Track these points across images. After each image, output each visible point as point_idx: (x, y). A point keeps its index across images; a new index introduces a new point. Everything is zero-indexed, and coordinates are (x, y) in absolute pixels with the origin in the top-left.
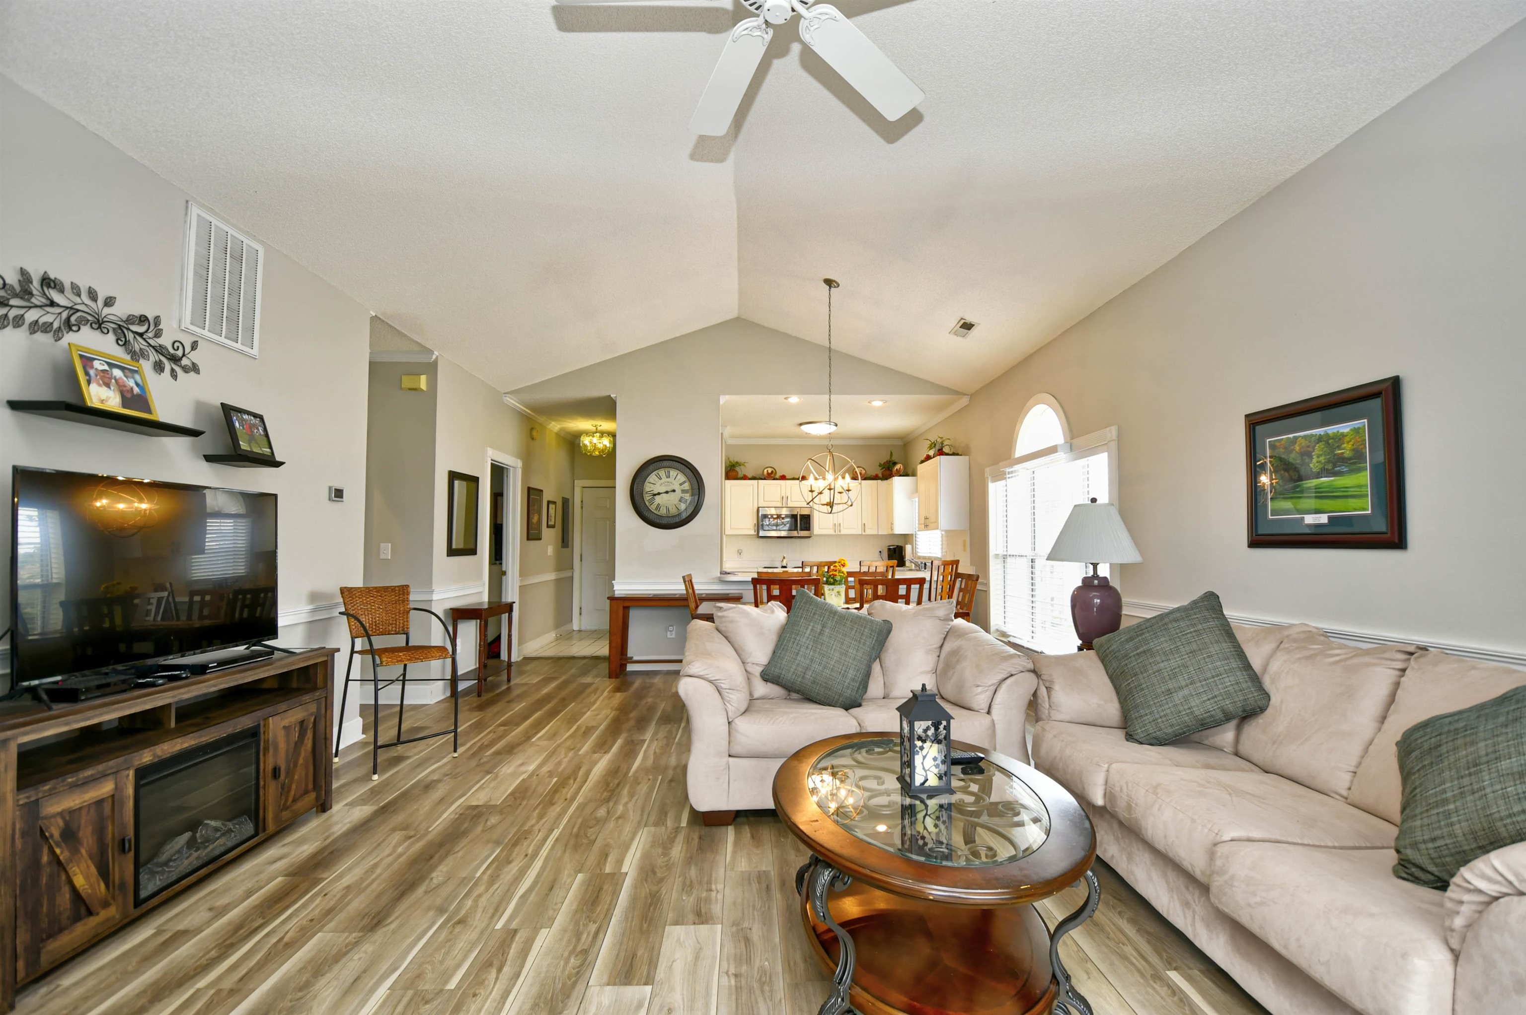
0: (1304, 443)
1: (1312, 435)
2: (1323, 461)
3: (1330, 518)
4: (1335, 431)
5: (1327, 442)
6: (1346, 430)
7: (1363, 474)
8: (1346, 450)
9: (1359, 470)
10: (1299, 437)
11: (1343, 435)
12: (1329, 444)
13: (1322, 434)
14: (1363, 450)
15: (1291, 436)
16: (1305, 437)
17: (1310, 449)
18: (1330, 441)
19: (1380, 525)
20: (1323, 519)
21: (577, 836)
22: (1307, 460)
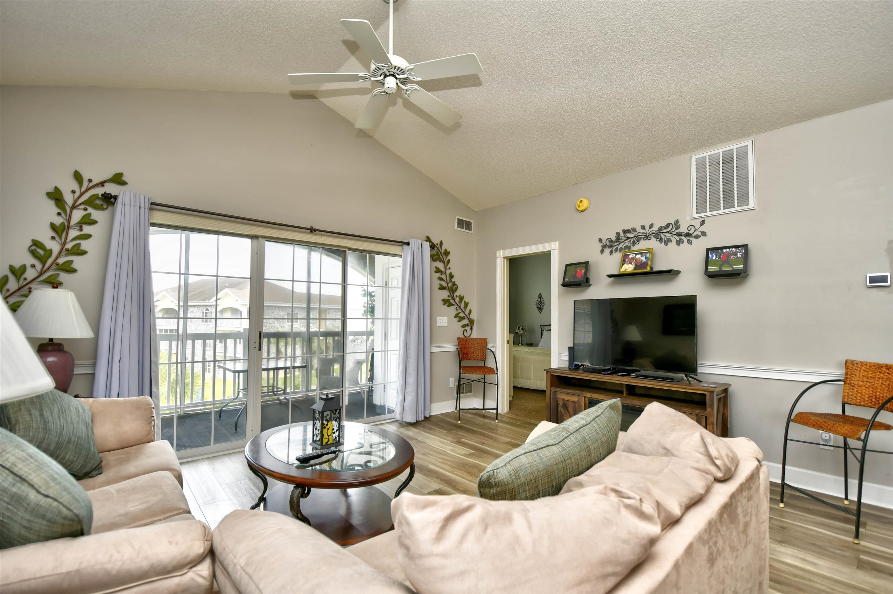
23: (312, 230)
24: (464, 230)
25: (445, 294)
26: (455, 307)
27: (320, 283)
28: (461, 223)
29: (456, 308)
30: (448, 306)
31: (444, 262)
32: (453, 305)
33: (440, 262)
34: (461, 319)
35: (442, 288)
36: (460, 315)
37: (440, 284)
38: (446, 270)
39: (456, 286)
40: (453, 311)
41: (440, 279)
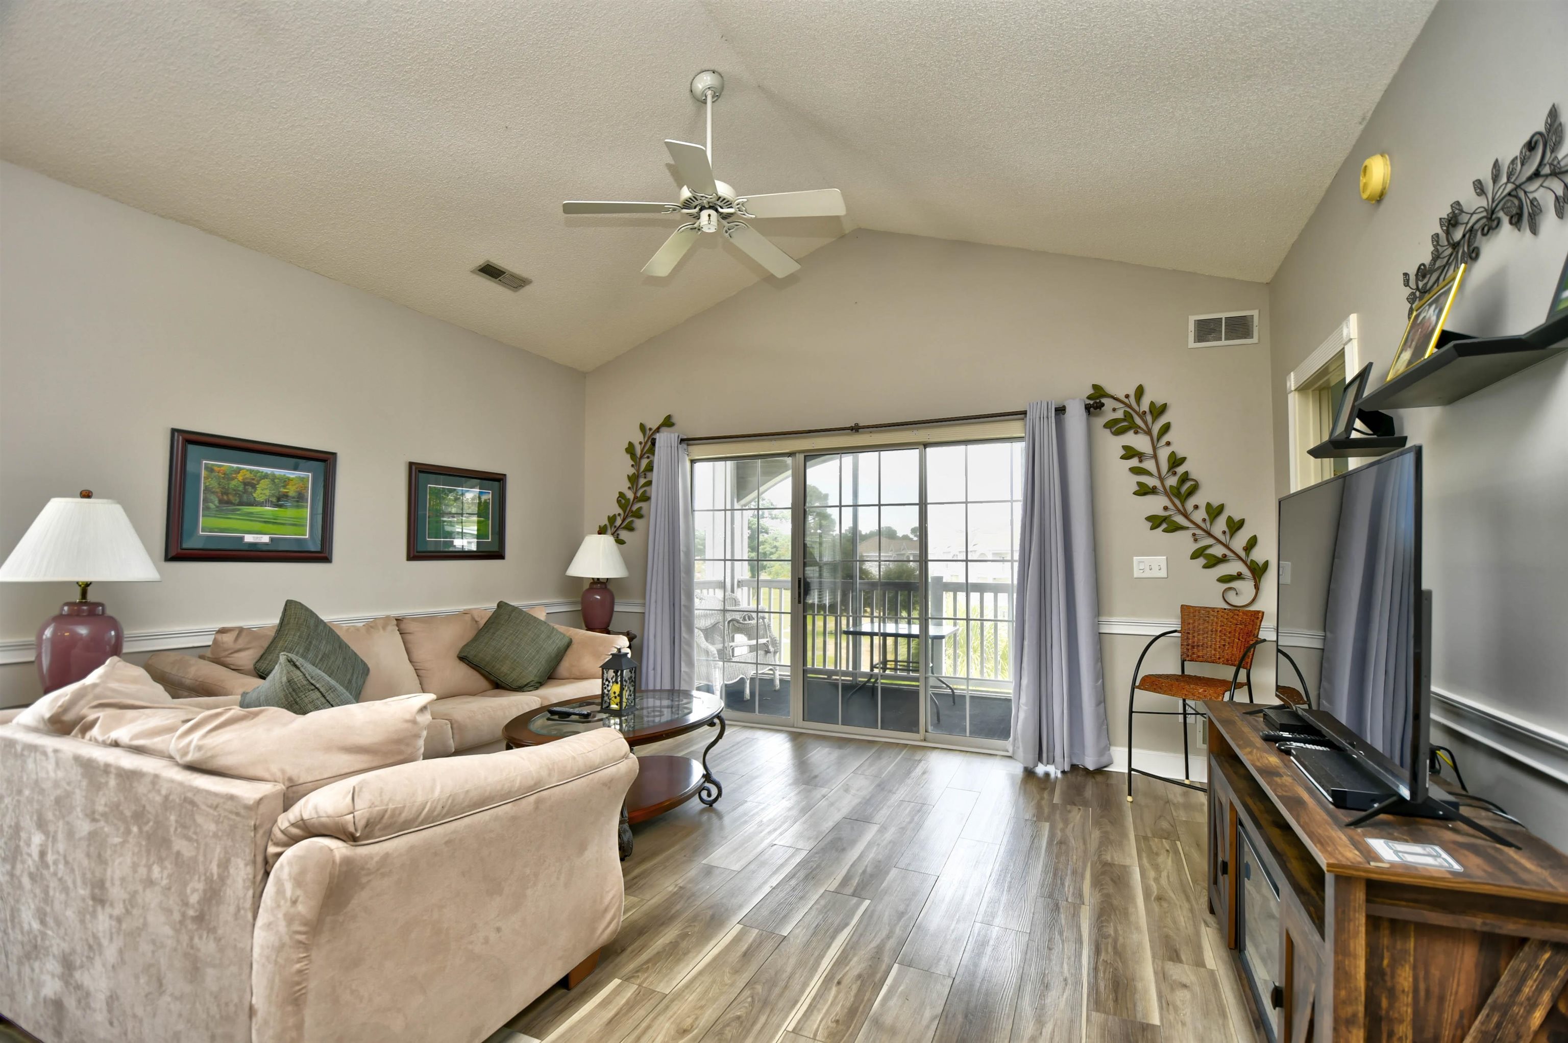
0: (248, 475)
1: (258, 472)
2: (268, 494)
3: (272, 539)
4: (283, 474)
5: (273, 480)
6: (292, 476)
7: (305, 510)
8: (292, 490)
9: (302, 507)
10: (244, 469)
11: (289, 479)
12: (275, 482)
13: (269, 472)
14: (306, 494)
15: (235, 466)
16: (251, 471)
17: (255, 482)
18: (276, 481)
19: (315, 547)
20: (265, 539)
21: (765, 1003)
22: (250, 489)
23: (856, 429)
24: (1223, 342)
25: (1156, 505)
26: (1190, 533)
27: (880, 505)
28: (1206, 330)
29: (1194, 535)
30: (1165, 531)
31: (1149, 432)
32: (1182, 528)
33: (1136, 433)
34: (1214, 562)
35: (1144, 491)
36: (1209, 551)
37: (1139, 484)
38: (1155, 449)
39: (1192, 483)
40: (1184, 542)
41: (1136, 471)
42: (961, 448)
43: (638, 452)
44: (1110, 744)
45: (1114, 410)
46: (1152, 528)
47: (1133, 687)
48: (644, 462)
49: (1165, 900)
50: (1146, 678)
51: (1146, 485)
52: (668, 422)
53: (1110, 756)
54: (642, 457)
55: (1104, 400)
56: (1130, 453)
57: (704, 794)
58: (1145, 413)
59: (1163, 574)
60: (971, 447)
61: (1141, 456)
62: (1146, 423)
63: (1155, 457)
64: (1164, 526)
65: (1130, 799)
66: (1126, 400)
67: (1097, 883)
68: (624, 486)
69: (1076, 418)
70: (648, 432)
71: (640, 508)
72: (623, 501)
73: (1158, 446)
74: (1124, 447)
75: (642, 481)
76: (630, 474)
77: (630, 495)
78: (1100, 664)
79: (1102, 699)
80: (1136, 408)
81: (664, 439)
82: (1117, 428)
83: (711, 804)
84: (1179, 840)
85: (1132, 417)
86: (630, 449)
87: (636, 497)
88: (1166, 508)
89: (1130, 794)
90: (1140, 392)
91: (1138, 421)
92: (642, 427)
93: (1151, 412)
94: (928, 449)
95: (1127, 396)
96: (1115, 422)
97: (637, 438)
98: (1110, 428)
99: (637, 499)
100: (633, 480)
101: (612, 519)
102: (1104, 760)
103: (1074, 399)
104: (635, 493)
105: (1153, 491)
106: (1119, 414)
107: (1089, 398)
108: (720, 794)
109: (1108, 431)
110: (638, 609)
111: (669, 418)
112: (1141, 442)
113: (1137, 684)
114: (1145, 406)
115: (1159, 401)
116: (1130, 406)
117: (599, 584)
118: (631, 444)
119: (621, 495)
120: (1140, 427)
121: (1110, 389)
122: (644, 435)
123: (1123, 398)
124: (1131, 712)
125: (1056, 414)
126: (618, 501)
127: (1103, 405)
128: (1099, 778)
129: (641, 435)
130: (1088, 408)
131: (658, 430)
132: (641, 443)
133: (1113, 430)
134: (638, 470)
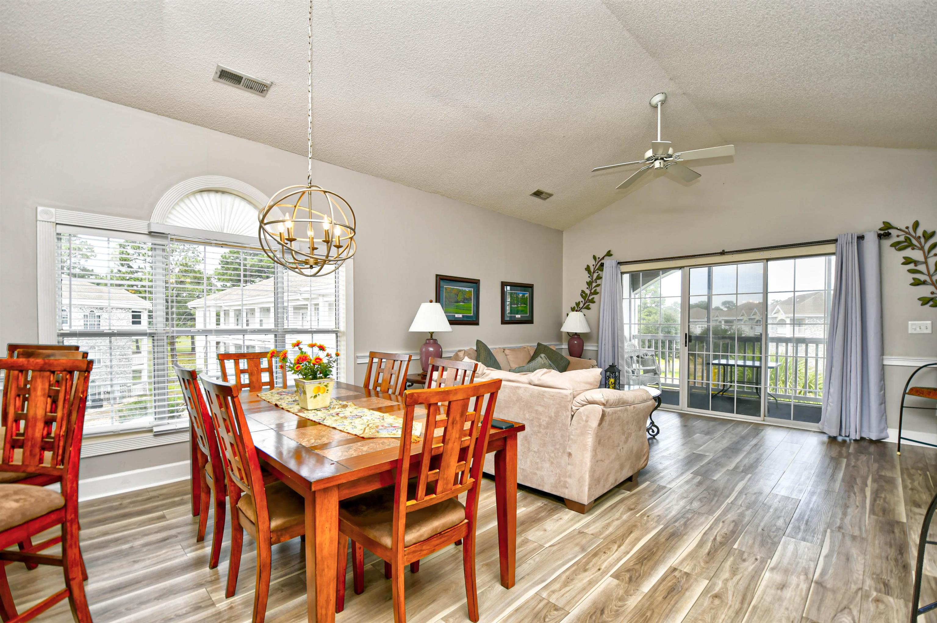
33: (913, 249)
35: (917, 283)
37: (914, 279)
41: (911, 271)
42: (792, 261)
43: (592, 270)
44: (887, 427)
45: (898, 236)
46: (922, 305)
47: (905, 393)
48: (595, 275)
49: (915, 490)
50: (912, 389)
51: (919, 280)
52: (609, 254)
53: (887, 433)
54: (594, 272)
55: (890, 231)
56: (908, 261)
57: (650, 431)
58: (919, 237)
59: (929, 331)
60: (798, 261)
61: (916, 263)
62: (920, 243)
63: (926, 263)
64: (931, 303)
65: (899, 453)
66: (907, 230)
67: (874, 481)
68: (585, 287)
69: (871, 243)
70: (597, 259)
71: (593, 298)
72: (584, 295)
73: (929, 256)
74: (904, 258)
75: (594, 284)
76: (588, 281)
77: (588, 292)
78: (882, 382)
79: (883, 402)
80: (914, 234)
81: (608, 263)
82: (899, 246)
83: (654, 436)
84: (928, 471)
85: (910, 240)
86: (588, 269)
87: (591, 293)
88: (932, 293)
89: (899, 450)
90: (916, 225)
91: (915, 242)
92: (594, 257)
93: (924, 236)
94: (769, 263)
95: (907, 228)
96: (899, 243)
97: (591, 263)
98: (895, 247)
99: (591, 294)
100: (589, 284)
101: (578, 304)
102: (883, 435)
103: (870, 232)
104: (591, 291)
105: (924, 283)
106: (902, 238)
107: (880, 229)
108: (658, 432)
109: (894, 248)
110: (595, 349)
111: (609, 251)
112: (917, 255)
113: (907, 391)
114: (920, 233)
115: (930, 230)
116: (909, 234)
117: (575, 336)
118: (588, 266)
119: (583, 292)
120: (916, 246)
121: (894, 224)
122: (596, 261)
123: (904, 228)
124: (902, 407)
125: (857, 240)
126: (581, 295)
127: (890, 234)
128: (879, 444)
129: (594, 261)
130: (880, 236)
131: (603, 258)
132: (593, 265)
133: (897, 247)
134: (592, 279)
